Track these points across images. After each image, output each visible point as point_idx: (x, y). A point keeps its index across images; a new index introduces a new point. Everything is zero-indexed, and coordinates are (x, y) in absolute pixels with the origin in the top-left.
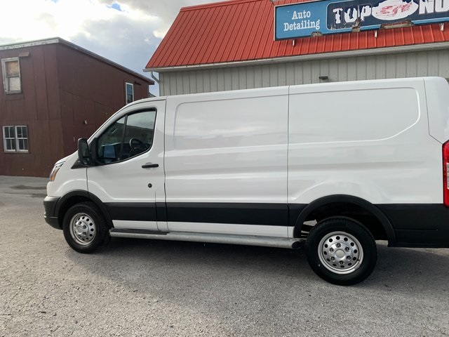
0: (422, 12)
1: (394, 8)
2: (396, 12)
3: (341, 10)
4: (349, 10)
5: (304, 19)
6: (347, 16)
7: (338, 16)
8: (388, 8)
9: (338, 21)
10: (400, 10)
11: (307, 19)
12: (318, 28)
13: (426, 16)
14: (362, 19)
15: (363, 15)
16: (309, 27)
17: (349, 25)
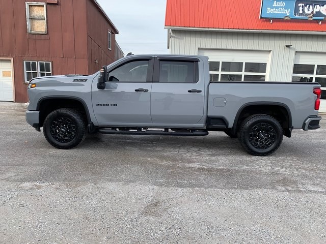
3: (303, 5)
4: (308, 6)
5: (280, 7)
6: (306, 9)
7: (301, 9)
9: (301, 12)
11: (282, 7)
12: (288, 14)
14: (315, 12)
16: (283, 13)
17: (307, 15)
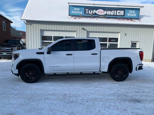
0: (107, 14)
1: (101, 12)
3: (88, 10)
4: (90, 10)
5: (77, 10)
9: (87, 13)
10: (102, 12)
12: (82, 14)
15: (94, 12)
16: (79, 13)
17: (90, 14)
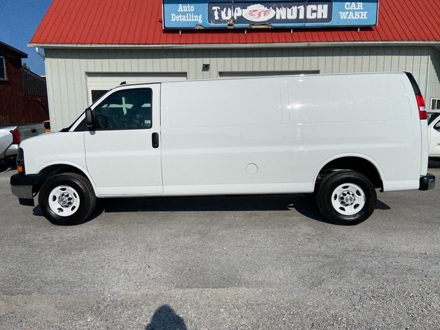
0: (278, 17)
1: (258, 12)
2: (260, 15)
3: (219, 8)
4: (225, 9)
5: (188, 12)
6: (223, 13)
7: (216, 13)
8: (254, 11)
9: (217, 18)
10: (262, 14)
11: (191, 12)
12: (200, 22)
13: (281, 21)
14: (235, 18)
15: (236, 15)
16: (193, 20)
17: (225, 21)
